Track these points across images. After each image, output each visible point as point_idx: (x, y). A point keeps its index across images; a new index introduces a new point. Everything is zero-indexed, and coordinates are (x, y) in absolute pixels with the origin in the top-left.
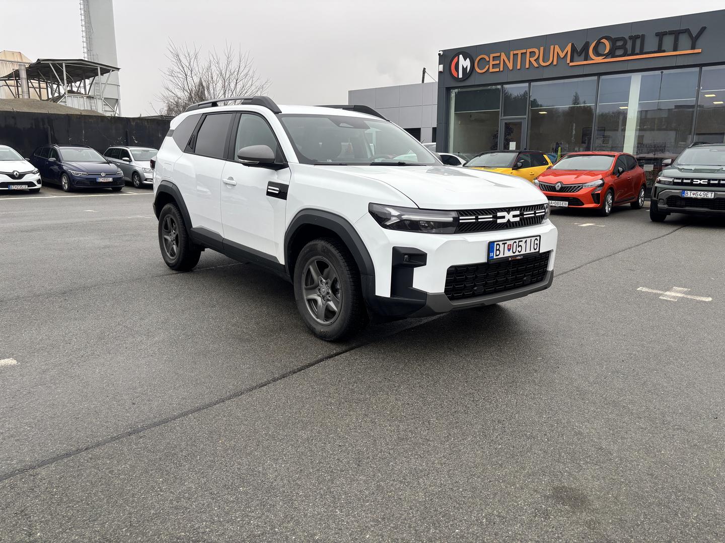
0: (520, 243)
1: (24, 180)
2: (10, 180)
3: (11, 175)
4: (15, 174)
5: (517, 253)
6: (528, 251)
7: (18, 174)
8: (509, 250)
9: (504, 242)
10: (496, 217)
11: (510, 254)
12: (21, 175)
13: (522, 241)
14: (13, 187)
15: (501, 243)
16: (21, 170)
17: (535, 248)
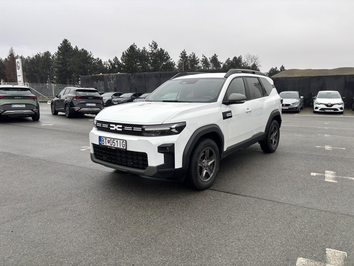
0: (114, 141)
1: (333, 107)
2: (325, 107)
3: (327, 105)
4: (329, 104)
5: (112, 146)
6: (119, 147)
7: (330, 104)
8: (109, 143)
9: (106, 138)
10: (109, 126)
11: (109, 145)
12: (332, 105)
13: (115, 140)
14: (327, 111)
15: (104, 138)
16: (332, 103)
17: (123, 146)
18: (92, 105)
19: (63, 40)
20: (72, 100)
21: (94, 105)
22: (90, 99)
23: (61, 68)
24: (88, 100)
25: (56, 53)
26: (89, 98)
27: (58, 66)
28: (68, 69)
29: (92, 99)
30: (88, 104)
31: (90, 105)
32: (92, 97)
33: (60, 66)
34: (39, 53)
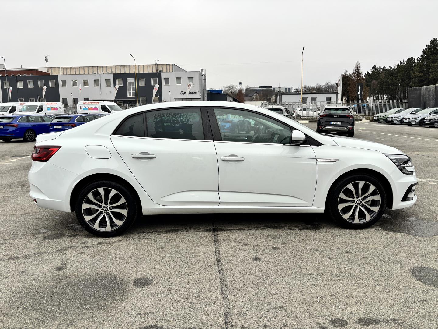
18: (337, 124)
19: (431, 40)
20: (320, 119)
21: (340, 123)
22: (336, 117)
23: (421, 77)
24: (332, 119)
25: (418, 58)
26: (334, 116)
27: (418, 75)
28: (430, 77)
29: (338, 117)
30: (333, 122)
31: (335, 124)
32: (337, 115)
33: (422, 74)
34: (402, 62)
